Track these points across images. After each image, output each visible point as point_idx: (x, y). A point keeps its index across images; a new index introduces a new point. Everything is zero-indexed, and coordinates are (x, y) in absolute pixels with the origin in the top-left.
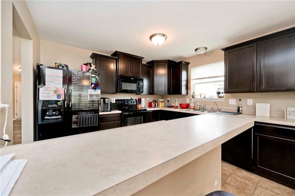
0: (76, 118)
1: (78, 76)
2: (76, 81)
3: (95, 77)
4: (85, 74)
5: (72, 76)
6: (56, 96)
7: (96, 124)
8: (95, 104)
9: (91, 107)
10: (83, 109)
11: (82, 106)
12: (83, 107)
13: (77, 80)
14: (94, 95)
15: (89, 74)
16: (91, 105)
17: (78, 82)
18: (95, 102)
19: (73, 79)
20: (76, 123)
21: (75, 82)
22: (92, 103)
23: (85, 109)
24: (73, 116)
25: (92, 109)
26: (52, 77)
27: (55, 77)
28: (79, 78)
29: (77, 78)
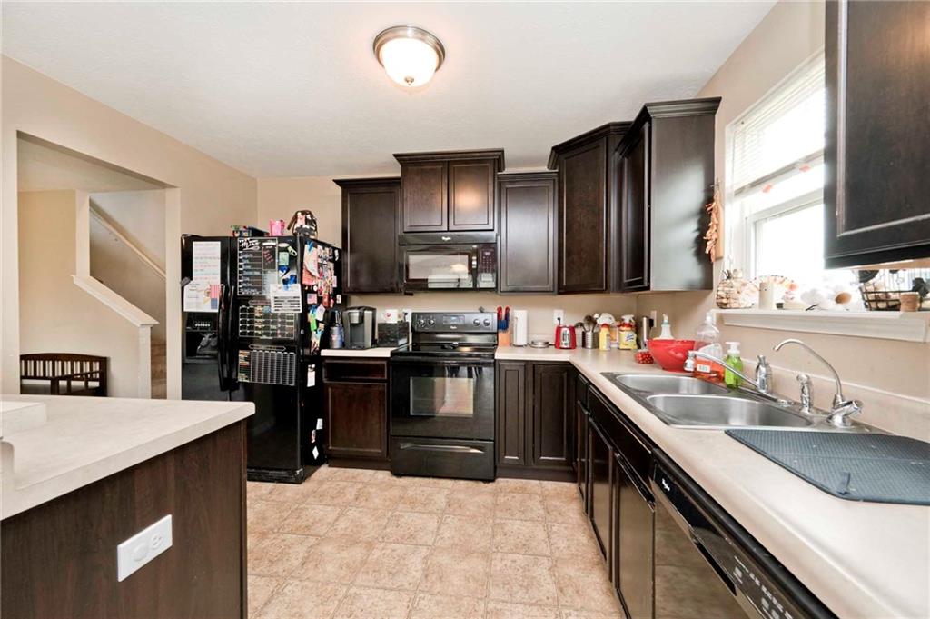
0: (246, 360)
1: (249, 252)
2: (245, 264)
3: (285, 250)
4: (264, 244)
5: (239, 252)
6: (209, 302)
7: (290, 382)
8: (289, 324)
9: (279, 332)
10: (261, 335)
11: (257, 328)
12: (260, 332)
13: (247, 261)
14: (286, 301)
15: (274, 244)
16: (279, 326)
17: (249, 267)
18: (289, 318)
19: (240, 260)
20: (246, 370)
21: (244, 267)
22: (279, 320)
23: (265, 337)
24: (240, 352)
25: (279, 337)
26: (203, 260)
27: (208, 260)
28: (251, 256)
29: (247, 256)
